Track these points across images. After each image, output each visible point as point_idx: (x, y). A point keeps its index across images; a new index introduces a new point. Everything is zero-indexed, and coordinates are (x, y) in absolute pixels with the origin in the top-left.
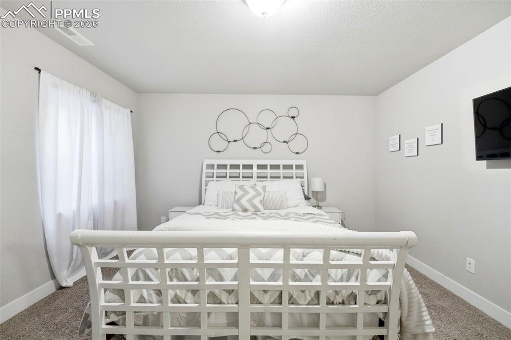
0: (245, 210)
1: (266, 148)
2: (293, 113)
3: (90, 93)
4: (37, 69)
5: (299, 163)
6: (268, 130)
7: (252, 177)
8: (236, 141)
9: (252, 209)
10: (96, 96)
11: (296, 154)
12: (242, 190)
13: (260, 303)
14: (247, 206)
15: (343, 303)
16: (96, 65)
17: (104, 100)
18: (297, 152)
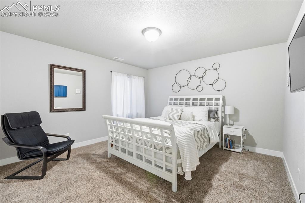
0: (170, 119)
1: (200, 89)
2: (216, 66)
3: (127, 75)
4: (111, 71)
5: (217, 97)
6: (200, 79)
7: (189, 105)
8: (184, 86)
9: (173, 119)
10: (129, 76)
11: (218, 92)
12: (176, 111)
13: (138, 143)
14: (171, 117)
15: (159, 150)
16: (129, 64)
17: (132, 76)
18: (218, 90)
